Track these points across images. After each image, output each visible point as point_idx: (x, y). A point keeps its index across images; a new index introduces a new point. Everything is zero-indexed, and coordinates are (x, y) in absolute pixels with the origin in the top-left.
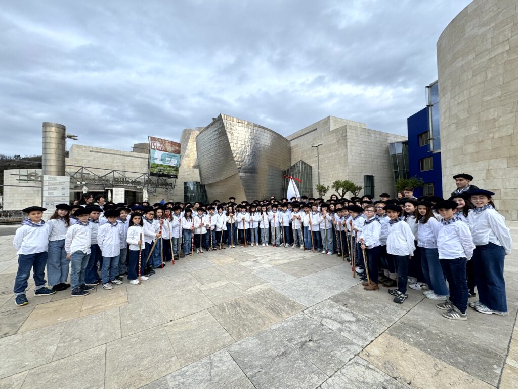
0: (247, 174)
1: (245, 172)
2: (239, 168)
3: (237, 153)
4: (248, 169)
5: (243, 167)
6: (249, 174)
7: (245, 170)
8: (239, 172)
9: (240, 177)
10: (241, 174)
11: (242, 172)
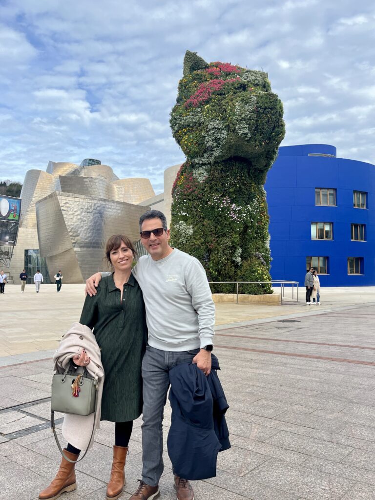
0: (82, 249)
1: (81, 247)
2: (73, 243)
3: (73, 228)
4: (85, 244)
5: (78, 241)
6: (85, 249)
7: (81, 245)
8: (74, 247)
9: (75, 252)
10: (76, 249)
11: (77, 247)
